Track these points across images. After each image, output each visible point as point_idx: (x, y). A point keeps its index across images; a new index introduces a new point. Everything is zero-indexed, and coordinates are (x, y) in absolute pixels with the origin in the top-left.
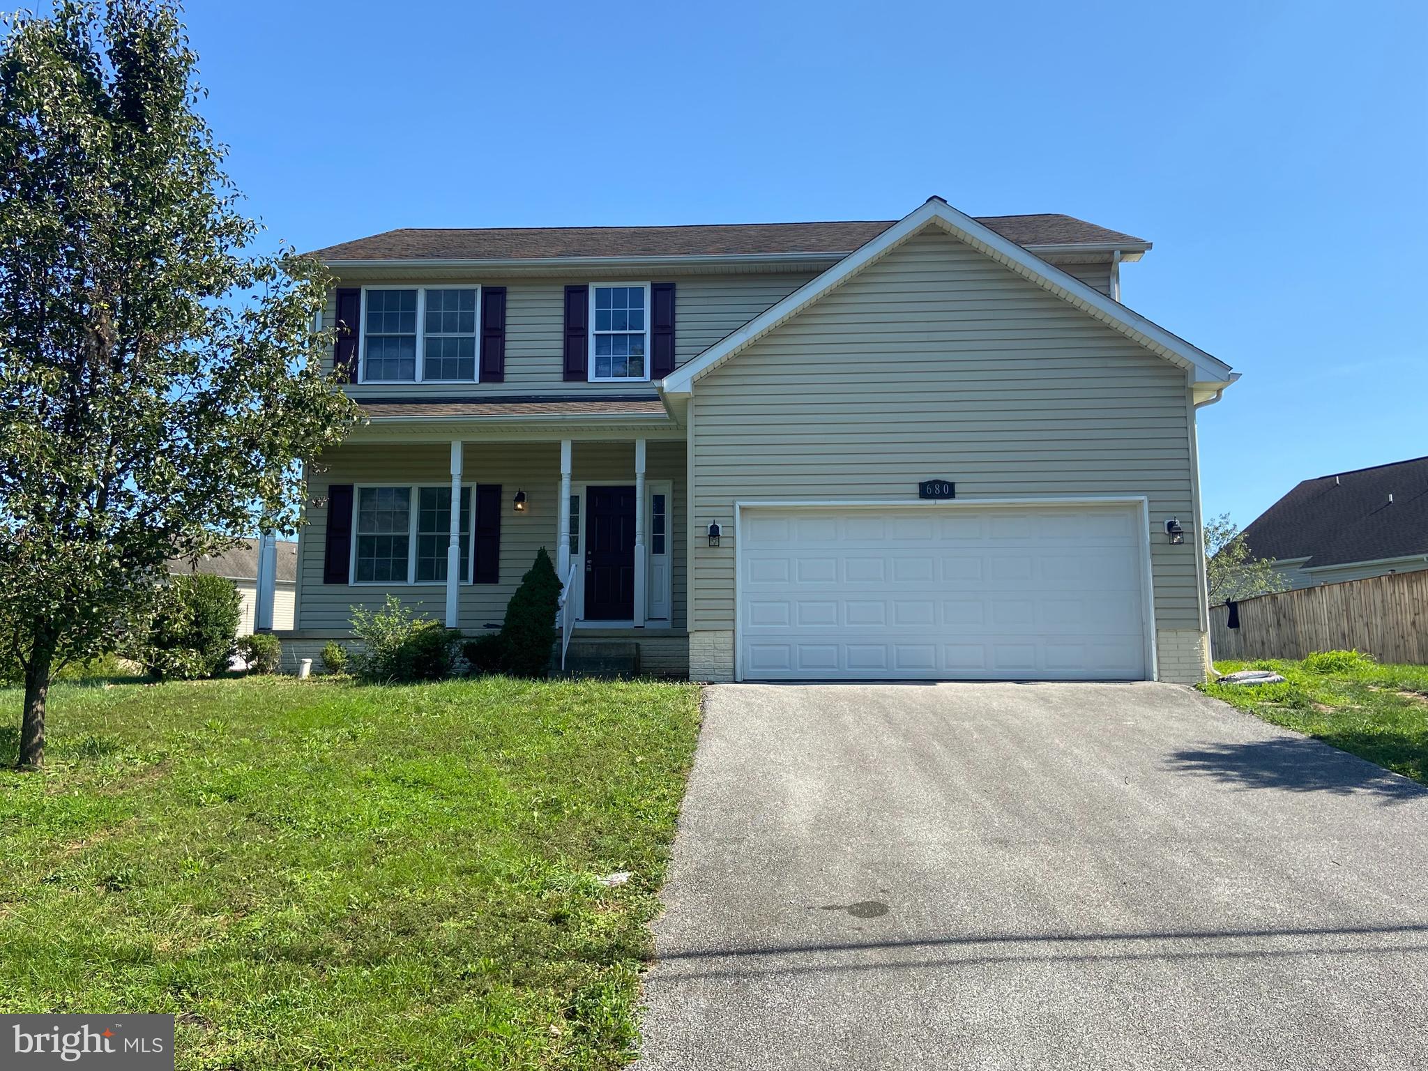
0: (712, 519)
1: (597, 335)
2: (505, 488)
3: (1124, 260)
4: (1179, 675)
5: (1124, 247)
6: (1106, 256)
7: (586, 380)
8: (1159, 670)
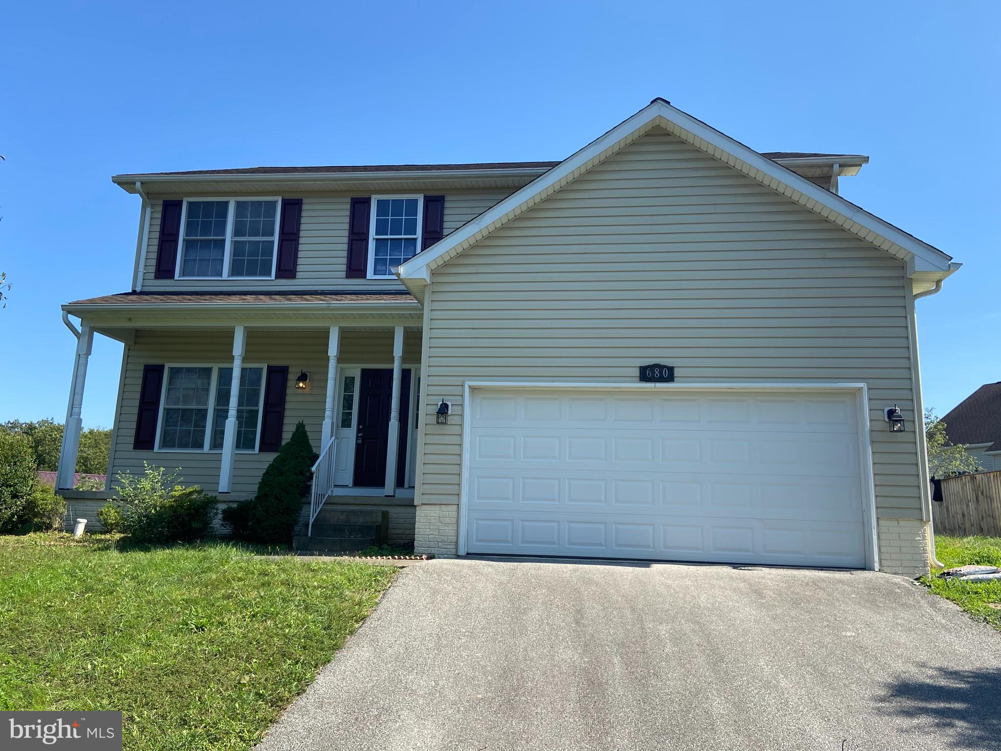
0: (441, 398)
1: (377, 239)
2: (290, 370)
3: (843, 174)
4: (901, 566)
5: (842, 161)
6: (826, 170)
7: (364, 276)
8: (880, 560)
